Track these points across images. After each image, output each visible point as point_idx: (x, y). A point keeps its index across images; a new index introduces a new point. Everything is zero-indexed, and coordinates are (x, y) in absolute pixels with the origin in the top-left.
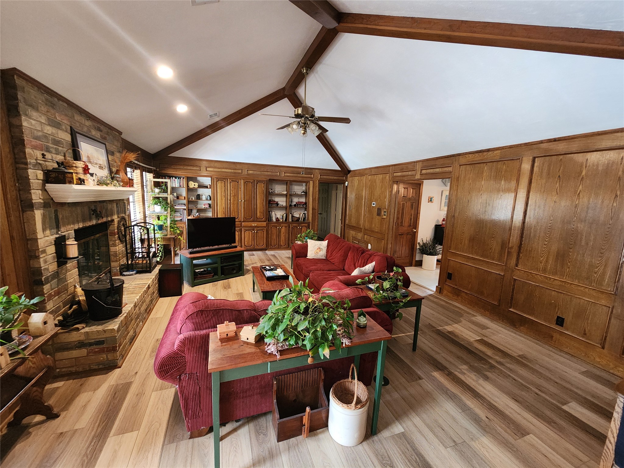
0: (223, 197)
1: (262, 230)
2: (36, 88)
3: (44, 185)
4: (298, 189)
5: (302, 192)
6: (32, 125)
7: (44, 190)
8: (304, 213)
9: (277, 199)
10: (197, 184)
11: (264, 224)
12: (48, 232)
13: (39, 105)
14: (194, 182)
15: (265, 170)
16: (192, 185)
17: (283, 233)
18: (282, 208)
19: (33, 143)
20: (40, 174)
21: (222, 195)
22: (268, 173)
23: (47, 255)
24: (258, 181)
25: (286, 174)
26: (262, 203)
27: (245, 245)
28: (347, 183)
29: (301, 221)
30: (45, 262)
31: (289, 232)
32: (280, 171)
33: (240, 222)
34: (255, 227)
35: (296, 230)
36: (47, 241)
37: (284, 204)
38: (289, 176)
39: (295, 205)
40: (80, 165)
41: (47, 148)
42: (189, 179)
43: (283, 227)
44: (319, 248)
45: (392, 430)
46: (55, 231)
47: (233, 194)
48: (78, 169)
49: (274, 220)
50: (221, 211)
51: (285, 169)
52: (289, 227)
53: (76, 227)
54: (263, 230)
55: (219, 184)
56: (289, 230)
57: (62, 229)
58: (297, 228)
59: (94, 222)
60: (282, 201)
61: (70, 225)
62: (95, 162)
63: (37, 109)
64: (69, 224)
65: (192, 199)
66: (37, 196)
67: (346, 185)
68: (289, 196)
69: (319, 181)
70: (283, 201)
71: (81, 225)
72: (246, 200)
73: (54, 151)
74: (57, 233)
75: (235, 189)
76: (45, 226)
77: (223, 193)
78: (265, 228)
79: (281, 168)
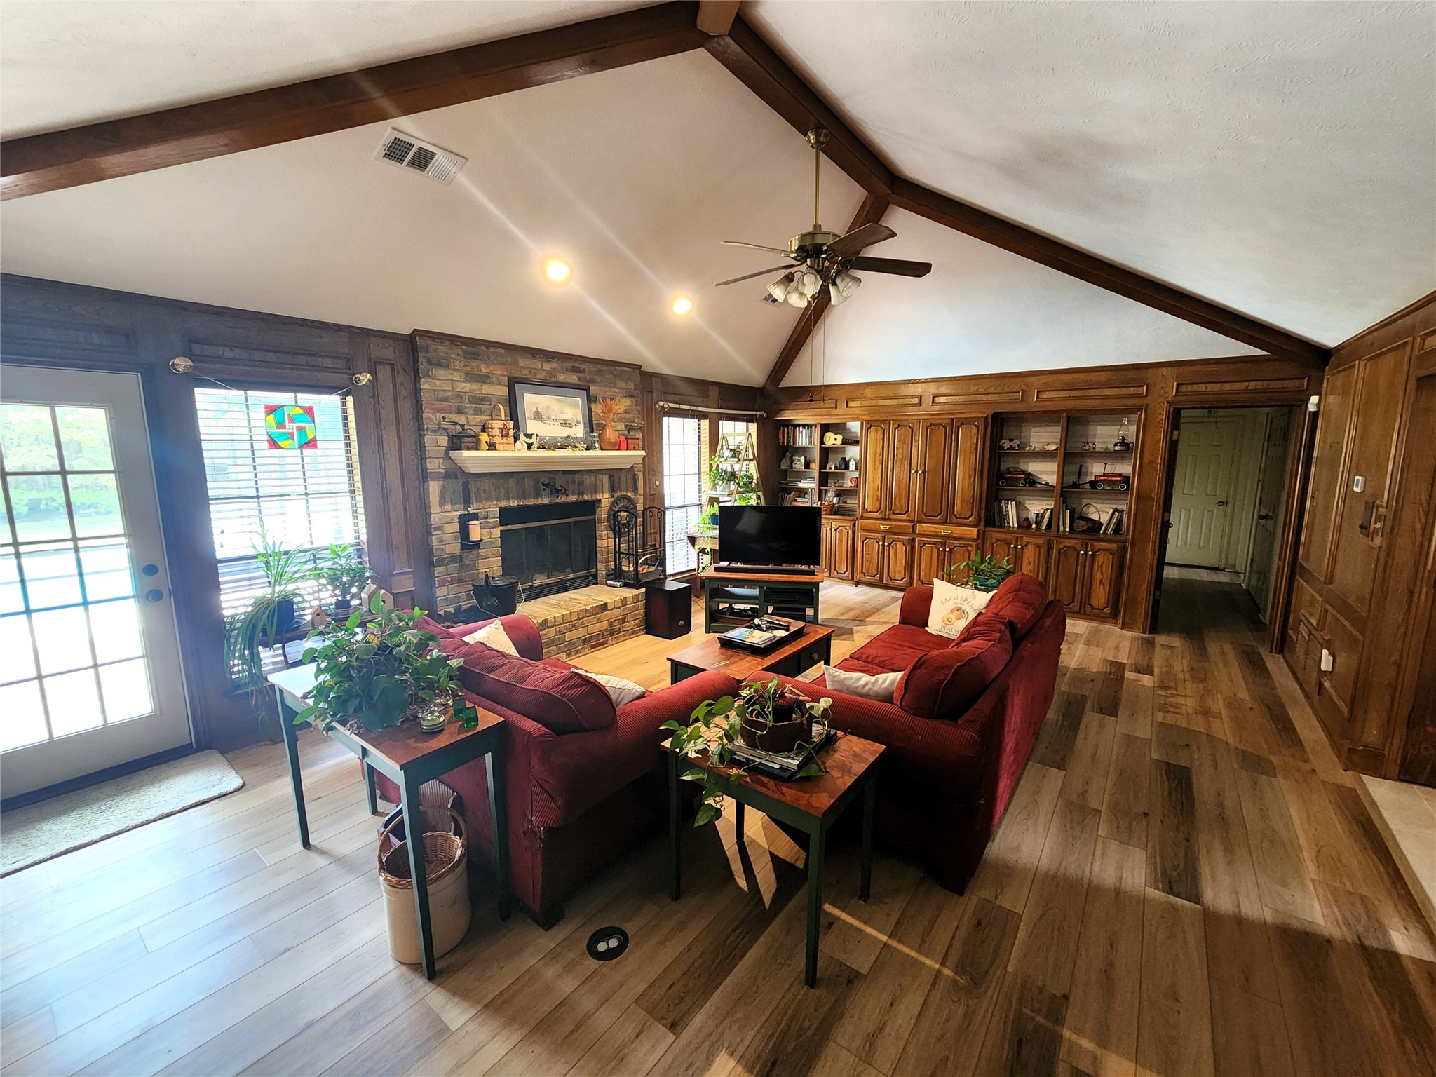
0: (877, 463)
1: (966, 546)
2: (447, 343)
3: (447, 452)
4: (1105, 435)
5: (1116, 445)
6: (436, 386)
7: (447, 457)
8: (1116, 510)
9: (1034, 467)
10: (840, 437)
11: (973, 532)
12: (448, 507)
13: (452, 361)
14: (836, 434)
15: (982, 390)
16: (832, 439)
17: (1029, 563)
18: (1047, 490)
19: (435, 406)
20: (444, 441)
21: (877, 459)
22: (990, 397)
23: (443, 533)
24: (962, 423)
25: (1044, 395)
26: (970, 479)
27: (919, 579)
28: (1314, 399)
29: (1104, 533)
30: (441, 541)
31: (1047, 563)
32: (1024, 388)
33: (912, 521)
34: (949, 537)
35: (1073, 559)
36: (445, 516)
37: (1052, 480)
38: (1056, 398)
39: (1093, 484)
40: (496, 426)
41: (458, 409)
42: (825, 428)
43: (1030, 547)
44: (959, 609)
45: (449, 1006)
46: (462, 507)
47: (900, 457)
48: (493, 431)
49: (1013, 522)
50: (871, 494)
51: (1043, 379)
52: (1050, 547)
53: (504, 504)
54: (970, 548)
55: (872, 434)
56: (1049, 555)
57: (475, 505)
58: (1078, 553)
59: (546, 501)
60: (1047, 472)
61: (492, 501)
62: (553, 417)
63: (446, 366)
64: (489, 499)
65: (830, 468)
66: (435, 465)
67: (1312, 408)
68: (1071, 456)
69: (1170, 404)
70: (1052, 473)
71: (514, 503)
72: (929, 471)
73: (471, 412)
74: (465, 509)
75: (904, 443)
76: (444, 499)
77: (877, 455)
78: (974, 544)
79: (1031, 380)
